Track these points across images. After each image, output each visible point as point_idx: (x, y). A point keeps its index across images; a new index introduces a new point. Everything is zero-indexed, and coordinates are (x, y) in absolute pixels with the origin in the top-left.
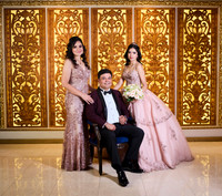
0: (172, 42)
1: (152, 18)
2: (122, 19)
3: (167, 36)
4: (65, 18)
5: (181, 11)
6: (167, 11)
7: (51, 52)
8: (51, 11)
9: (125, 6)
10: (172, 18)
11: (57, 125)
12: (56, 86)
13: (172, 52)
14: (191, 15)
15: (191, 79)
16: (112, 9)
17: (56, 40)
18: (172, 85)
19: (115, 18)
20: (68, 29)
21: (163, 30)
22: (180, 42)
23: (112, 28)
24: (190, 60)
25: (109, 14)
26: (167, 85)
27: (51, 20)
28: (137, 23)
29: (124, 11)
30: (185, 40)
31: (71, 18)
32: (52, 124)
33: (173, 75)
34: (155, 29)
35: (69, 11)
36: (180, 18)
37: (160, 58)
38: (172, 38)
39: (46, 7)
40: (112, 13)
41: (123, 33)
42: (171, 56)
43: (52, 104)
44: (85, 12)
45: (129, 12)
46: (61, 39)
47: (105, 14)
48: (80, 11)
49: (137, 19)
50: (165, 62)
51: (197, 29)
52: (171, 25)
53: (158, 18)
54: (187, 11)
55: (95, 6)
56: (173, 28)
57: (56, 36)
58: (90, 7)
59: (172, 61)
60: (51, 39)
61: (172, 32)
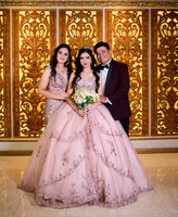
0: (145, 45)
1: (124, 20)
2: (92, 22)
3: (140, 40)
4: (31, 20)
5: (154, 13)
6: (140, 13)
7: (15, 57)
8: (16, 13)
9: (95, 7)
10: (145, 20)
11: (22, 135)
12: (21, 93)
13: (145, 56)
14: (165, 17)
15: (166, 85)
16: (81, 11)
17: (21, 44)
18: (145, 91)
19: (84, 20)
20: (35, 31)
21: (135, 33)
22: (154, 46)
23: (81, 31)
24: (165, 65)
25: (78, 16)
26: (141, 91)
27: (16, 22)
28: (108, 26)
29: (94, 13)
30: (159, 43)
31: (38, 20)
32: (17, 134)
33: (147, 81)
34: (127, 32)
35: (35, 13)
36: (154, 20)
37: (133, 63)
38: (145, 41)
39: (11, 8)
40: (81, 15)
41: (94, 37)
42: (145, 61)
43: (16, 112)
44: (53, 13)
45: (99, 14)
46: (26, 43)
47: (74, 16)
48: (47, 13)
49: (108, 21)
50: (139, 67)
51: (172, 31)
52: (144, 28)
53: (130, 20)
54: (161, 13)
55: (63, 7)
56: (146, 31)
57: (21, 39)
58: (58, 8)
59: (145, 66)
60: (16, 42)
61: (145, 35)
